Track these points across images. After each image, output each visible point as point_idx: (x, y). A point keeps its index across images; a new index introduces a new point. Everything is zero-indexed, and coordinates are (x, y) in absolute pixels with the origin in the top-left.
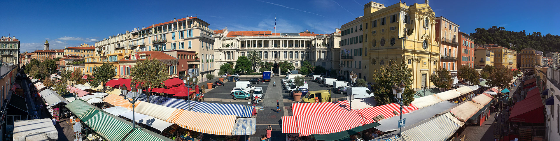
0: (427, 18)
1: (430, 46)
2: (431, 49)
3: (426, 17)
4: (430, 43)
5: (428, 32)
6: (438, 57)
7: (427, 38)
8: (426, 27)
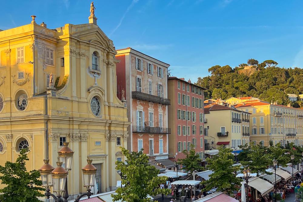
0: (95, 53)
1: (107, 108)
2: (109, 115)
3: (92, 50)
4: (107, 104)
5: (100, 81)
6: (126, 129)
7: (100, 93)
8: (96, 71)
